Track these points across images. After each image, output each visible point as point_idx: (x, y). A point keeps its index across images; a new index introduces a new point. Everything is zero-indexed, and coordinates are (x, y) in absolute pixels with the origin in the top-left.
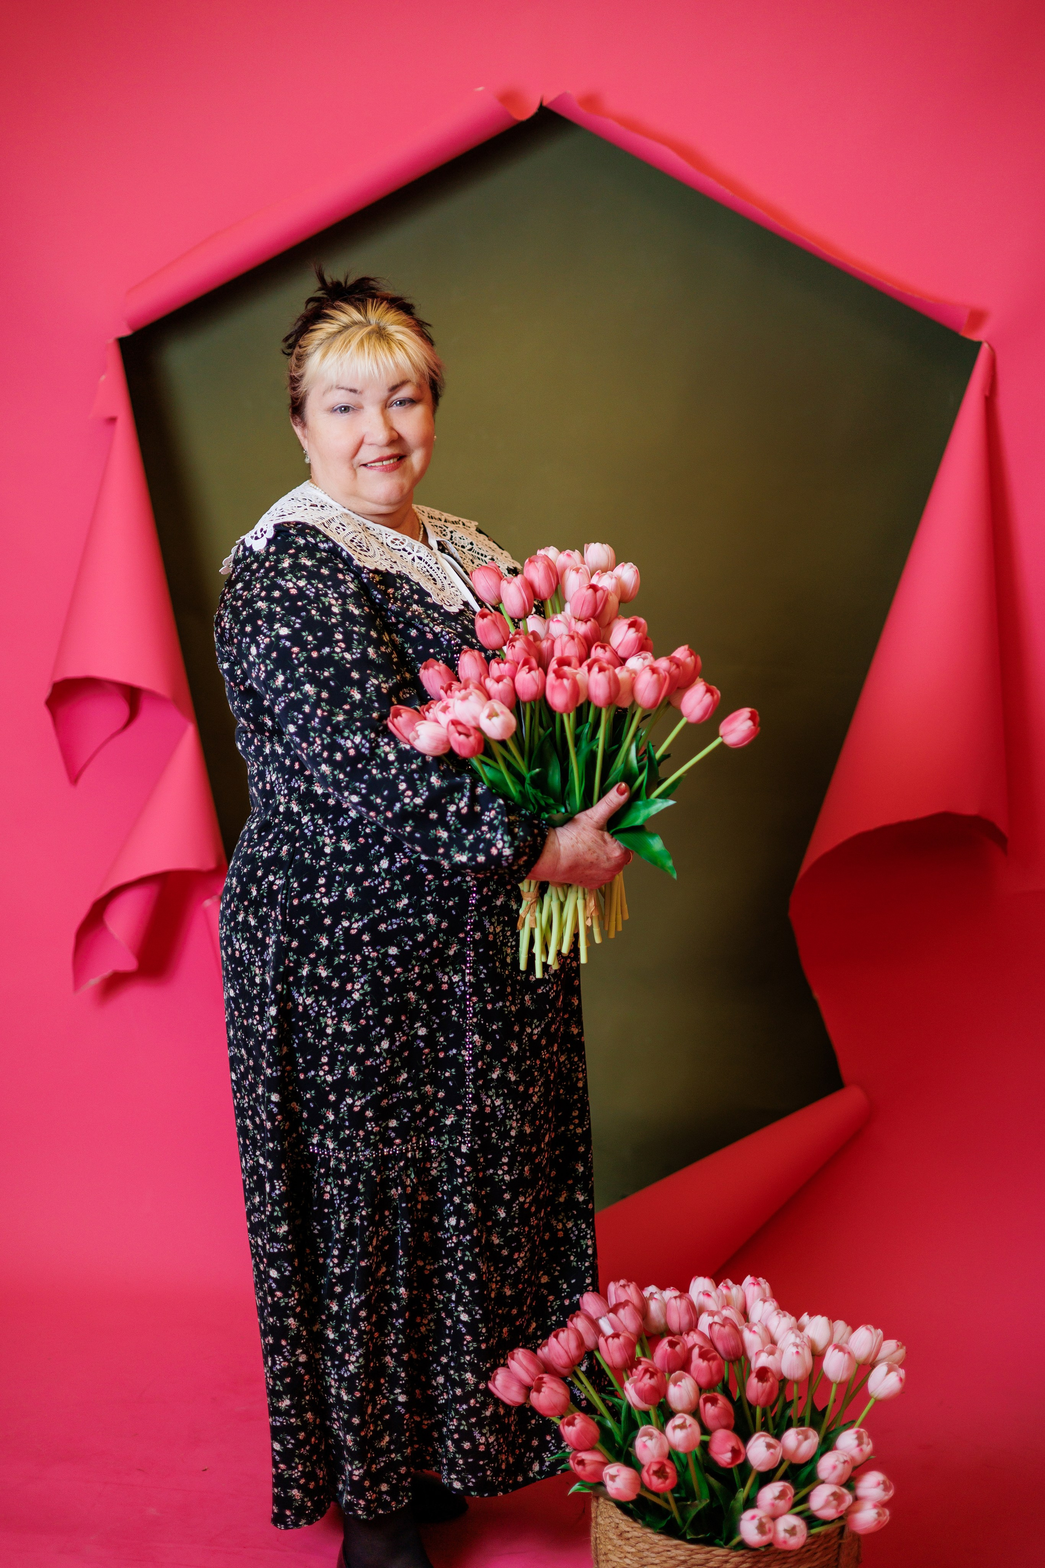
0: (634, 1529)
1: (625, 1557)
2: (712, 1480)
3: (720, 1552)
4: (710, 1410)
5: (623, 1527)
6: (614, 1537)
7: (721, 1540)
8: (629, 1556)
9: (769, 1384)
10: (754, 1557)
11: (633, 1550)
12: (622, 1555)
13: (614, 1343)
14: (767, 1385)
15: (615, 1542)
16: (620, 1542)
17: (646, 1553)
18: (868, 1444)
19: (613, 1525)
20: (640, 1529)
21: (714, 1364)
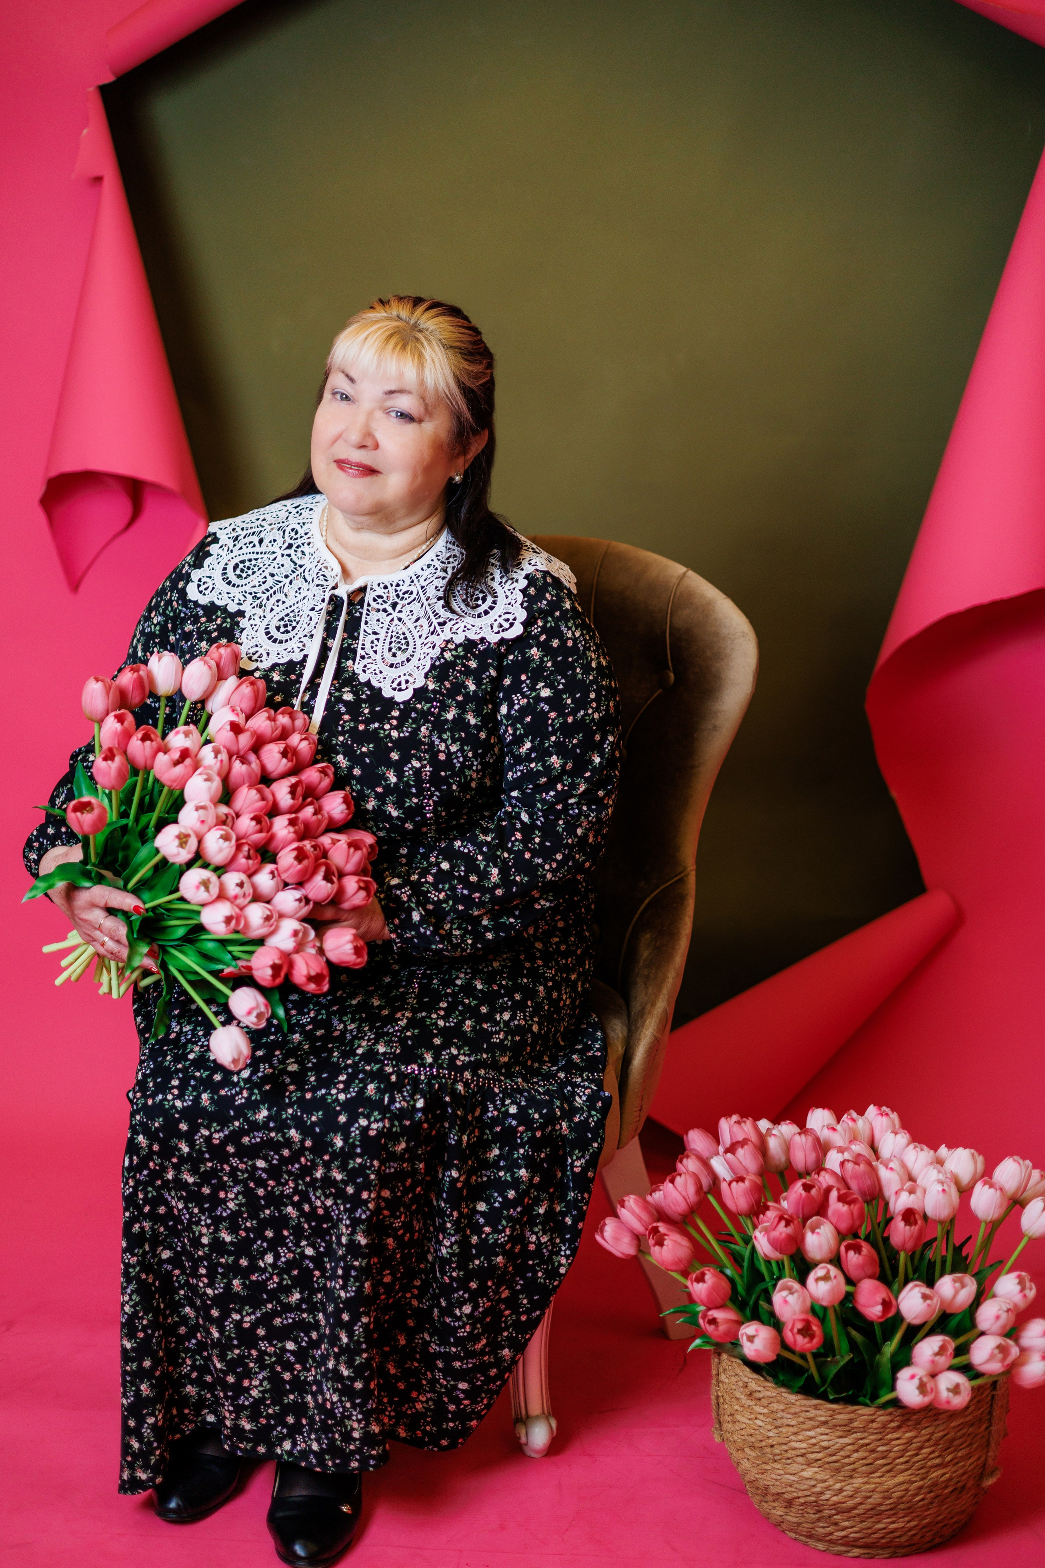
0: (766, 1389)
1: (756, 1418)
2: (854, 1333)
3: (865, 1411)
4: (853, 1259)
5: (753, 1386)
6: (743, 1397)
7: (865, 1396)
8: (761, 1417)
9: (917, 1227)
10: (903, 1415)
11: (766, 1411)
12: (753, 1416)
13: (739, 1188)
14: (915, 1229)
15: (744, 1402)
16: (749, 1402)
17: (780, 1414)
18: (1031, 1289)
19: (741, 1384)
20: (773, 1388)
21: (855, 1208)
